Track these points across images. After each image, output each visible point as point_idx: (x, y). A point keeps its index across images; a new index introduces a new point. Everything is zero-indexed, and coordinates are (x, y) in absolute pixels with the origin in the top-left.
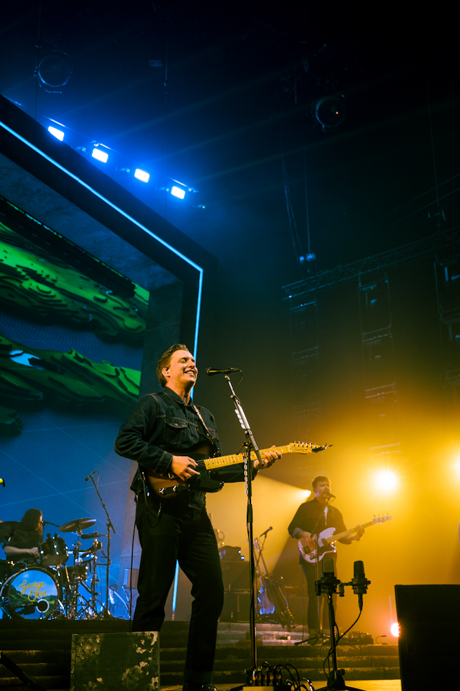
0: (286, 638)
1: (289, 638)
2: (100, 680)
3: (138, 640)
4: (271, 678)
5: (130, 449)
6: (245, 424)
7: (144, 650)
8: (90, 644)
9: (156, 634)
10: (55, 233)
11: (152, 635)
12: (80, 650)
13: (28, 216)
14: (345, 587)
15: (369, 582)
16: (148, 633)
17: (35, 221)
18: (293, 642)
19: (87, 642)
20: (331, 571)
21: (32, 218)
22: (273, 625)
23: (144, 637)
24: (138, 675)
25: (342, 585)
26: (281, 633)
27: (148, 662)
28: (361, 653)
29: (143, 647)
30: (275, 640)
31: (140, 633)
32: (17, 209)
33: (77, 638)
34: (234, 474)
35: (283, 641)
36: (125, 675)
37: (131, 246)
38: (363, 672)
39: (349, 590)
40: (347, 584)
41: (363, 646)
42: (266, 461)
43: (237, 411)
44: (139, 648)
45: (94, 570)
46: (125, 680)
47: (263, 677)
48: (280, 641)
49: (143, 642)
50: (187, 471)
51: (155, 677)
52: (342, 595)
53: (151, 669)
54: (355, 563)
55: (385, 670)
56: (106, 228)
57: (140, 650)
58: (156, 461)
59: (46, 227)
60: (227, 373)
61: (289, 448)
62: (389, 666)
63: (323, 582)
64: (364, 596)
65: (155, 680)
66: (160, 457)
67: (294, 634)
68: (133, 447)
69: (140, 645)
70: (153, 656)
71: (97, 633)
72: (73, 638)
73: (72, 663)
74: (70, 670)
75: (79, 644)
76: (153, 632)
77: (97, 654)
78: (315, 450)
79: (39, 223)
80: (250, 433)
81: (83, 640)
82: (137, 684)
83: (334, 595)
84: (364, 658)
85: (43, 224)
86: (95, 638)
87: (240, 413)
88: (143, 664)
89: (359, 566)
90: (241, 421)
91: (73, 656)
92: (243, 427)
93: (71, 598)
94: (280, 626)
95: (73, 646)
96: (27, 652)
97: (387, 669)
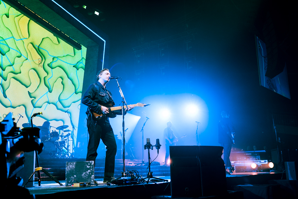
0: (132, 164)
1: (133, 164)
2: (75, 176)
3: (87, 163)
4: (130, 175)
5: (87, 103)
6: (122, 95)
7: (89, 167)
8: (72, 165)
9: (93, 162)
10: (53, 26)
11: (92, 162)
12: (68, 167)
13: (44, 20)
14: (153, 147)
15: (161, 145)
16: (90, 161)
17: (46, 21)
18: (134, 165)
19: (71, 164)
20: (149, 142)
21: (45, 20)
22: (128, 160)
23: (89, 163)
24: (87, 174)
25: (152, 146)
26: (130, 162)
27: (91, 170)
28: (156, 168)
29: (89, 166)
30: (128, 164)
31: (88, 161)
32: (40, 17)
33: (68, 163)
34: (119, 112)
35: (131, 165)
36: (83, 174)
37: (81, 32)
38: (157, 174)
39: (154, 148)
40: (154, 146)
41: (157, 166)
42: (129, 108)
43: (120, 91)
44: (88, 166)
45: (68, 142)
46: (83, 176)
47: (127, 174)
48: (130, 165)
49: (89, 164)
50: (105, 112)
51: (93, 175)
52: (152, 149)
53: (92, 173)
54: (157, 139)
55: (163, 173)
56: (71, 25)
57: (88, 167)
58: (96, 108)
59: (50, 24)
60: (117, 78)
61: (137, 105)
62: (165, 172)
63: (147, 145)
64: (159, 149)
65: (93, 176)
66: (97, 107)
67: (135, 162)
68: (88, 103)
69: (88, 165)
70: (92, 169)
71: (74, 161)
72: (66, 163)
73: (66, 171)
74: (65, 173)
75: (68, 165)
76: (92, 161)
77: (74, 168)
78: (145, 106)
79: (47, 22)
80: (124, 98)
81: (69, 164)
82: (87, 177)
83: (150, 149)
84: (157, 169)
85: (49, 23)
86: (73, 163)
87: (121, 91)
88: (89, 171)
89: (158, 141)
90: (121, 94)
91: (66, 169)
92: (122, 96)
93: (61, 151)
94: (130, 160)
95: (66, 165)
96: (47, 169)
97: (164, 173)
